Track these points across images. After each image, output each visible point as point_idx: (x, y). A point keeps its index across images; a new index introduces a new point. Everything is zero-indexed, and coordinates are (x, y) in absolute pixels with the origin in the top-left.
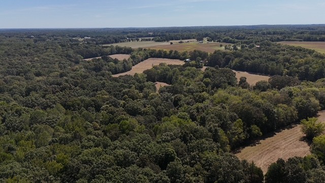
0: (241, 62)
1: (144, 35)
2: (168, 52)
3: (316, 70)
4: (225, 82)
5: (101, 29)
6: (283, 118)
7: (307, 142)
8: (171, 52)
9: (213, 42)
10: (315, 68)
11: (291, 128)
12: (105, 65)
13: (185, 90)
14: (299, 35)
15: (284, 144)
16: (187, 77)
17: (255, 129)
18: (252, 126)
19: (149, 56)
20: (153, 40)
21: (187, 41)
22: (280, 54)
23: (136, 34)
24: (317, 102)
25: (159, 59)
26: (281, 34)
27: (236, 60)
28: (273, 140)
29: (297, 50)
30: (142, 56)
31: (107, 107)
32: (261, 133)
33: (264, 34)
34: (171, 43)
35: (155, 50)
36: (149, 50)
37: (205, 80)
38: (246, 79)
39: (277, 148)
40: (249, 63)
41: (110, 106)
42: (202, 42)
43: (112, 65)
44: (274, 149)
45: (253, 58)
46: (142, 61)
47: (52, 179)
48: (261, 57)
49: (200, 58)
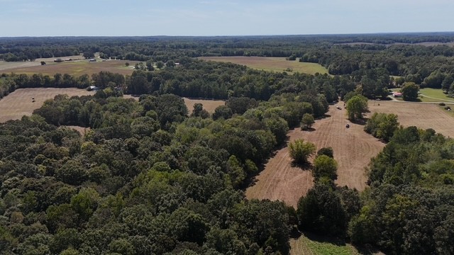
0: (176, 85)
2: (52, 78)
3: (261, 88)
4: (176, 113)
6: (266, 146)
7: (299, 166)
8: (57, 77)
9: (110, 59)
10: (259, 86)
11: (275, 155)
13: (134, 130)
14: (215, 49)
15: (281, 175)
16: (117, 112)
17: (251, 164)
18: (247, 162)
19: (16, 86)
21: (68, 58)
22: (214, 72)
24: (286, 122)
25: (38, 89)
26: (194, 47)
27: (168, 83)
28: (268, 173)
29: (229, 66)
30: (4, 87)
31: (16, 180)
32: (256, 167)
33: (173, 47)
34: (43, 63)
35: (26, 76)
36: (13, 75)
37: (148, 113)
39: (279, 181)
40: (187, 85)
41: (22, 178)
42: (94, 60)
44: (277, 183)
45: (189, 79)
46: (6, 94)
48: (197, 77)
49: (114, 83)
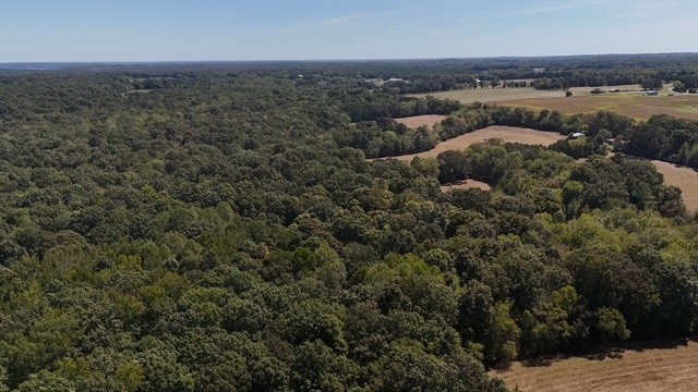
1: (519, 74)
2: (537, 115)
4: (617, 195)
5: (434, 61)
8: (544, 113)
9: (687, 93)
12: (378, 136)
15: (688, 373)
16: (535, 175)
17: (611, 318)
18: (601, 310)
19: (490, 122)
20: (531, 84)
21: (613, 89)
23: (500, 72)
28: (663, 357)
30: (472, 122)
32: (628, 333)
34: (569, 94)
36: (495, 108)
37: (569, 184)
38: (680, 192)
39: (655, 379)
42: (655, 94)
43: (391, 137)
47: (117, 325)
49: (609, 132)
